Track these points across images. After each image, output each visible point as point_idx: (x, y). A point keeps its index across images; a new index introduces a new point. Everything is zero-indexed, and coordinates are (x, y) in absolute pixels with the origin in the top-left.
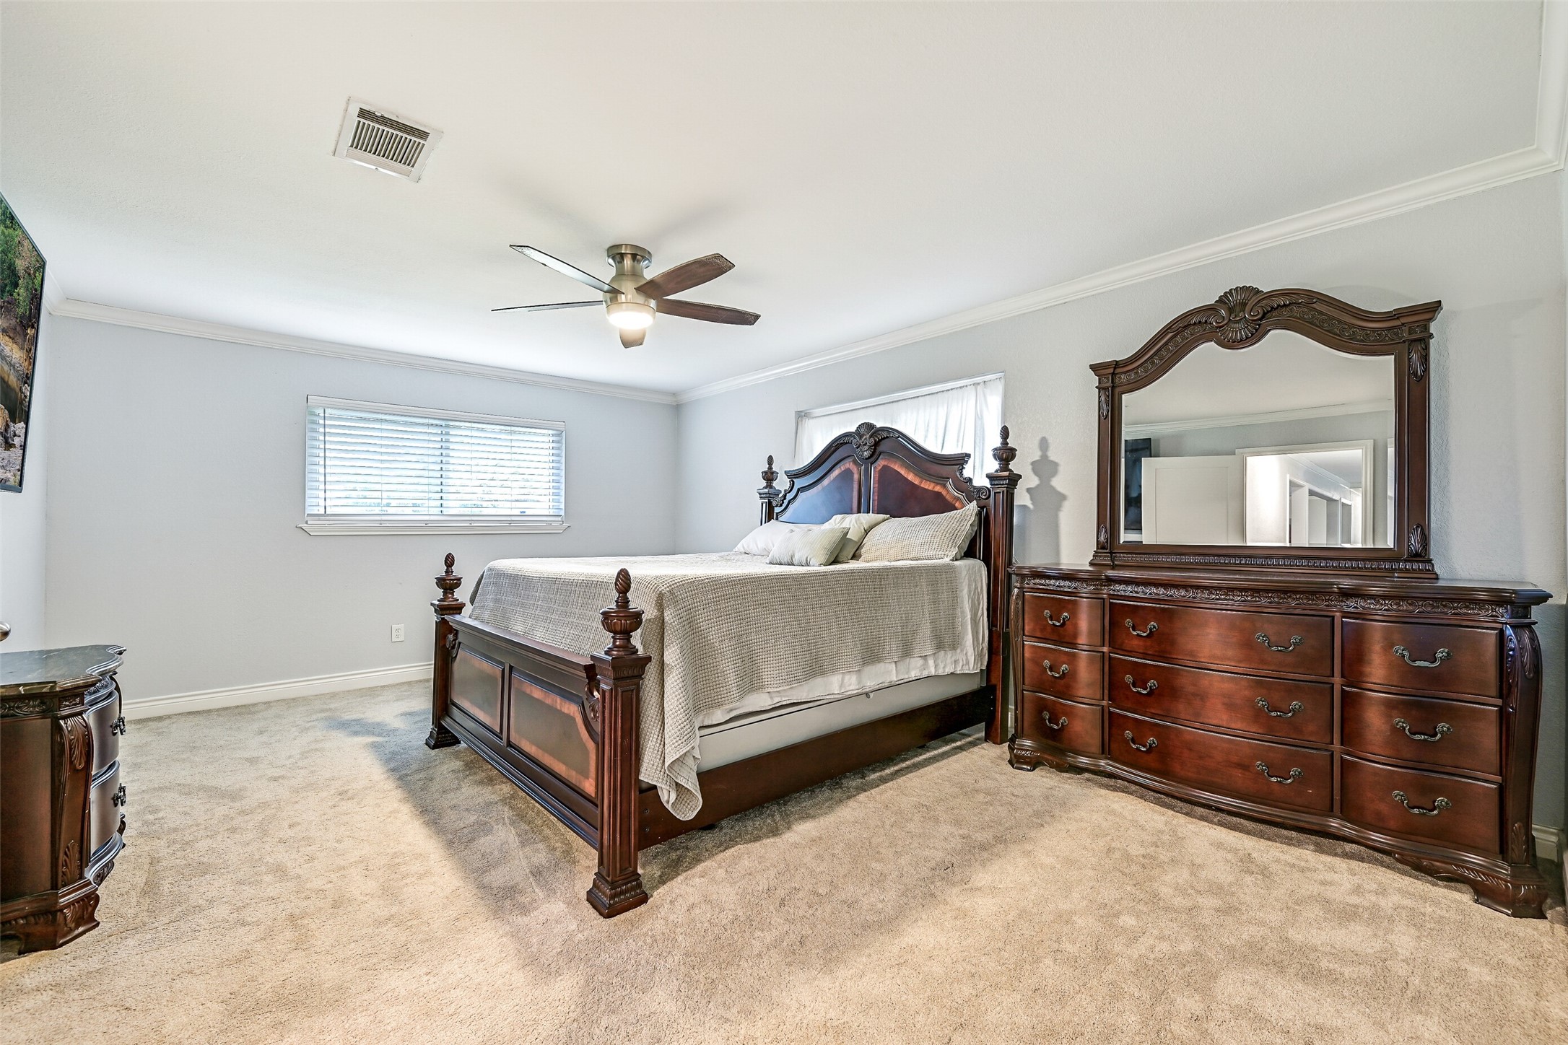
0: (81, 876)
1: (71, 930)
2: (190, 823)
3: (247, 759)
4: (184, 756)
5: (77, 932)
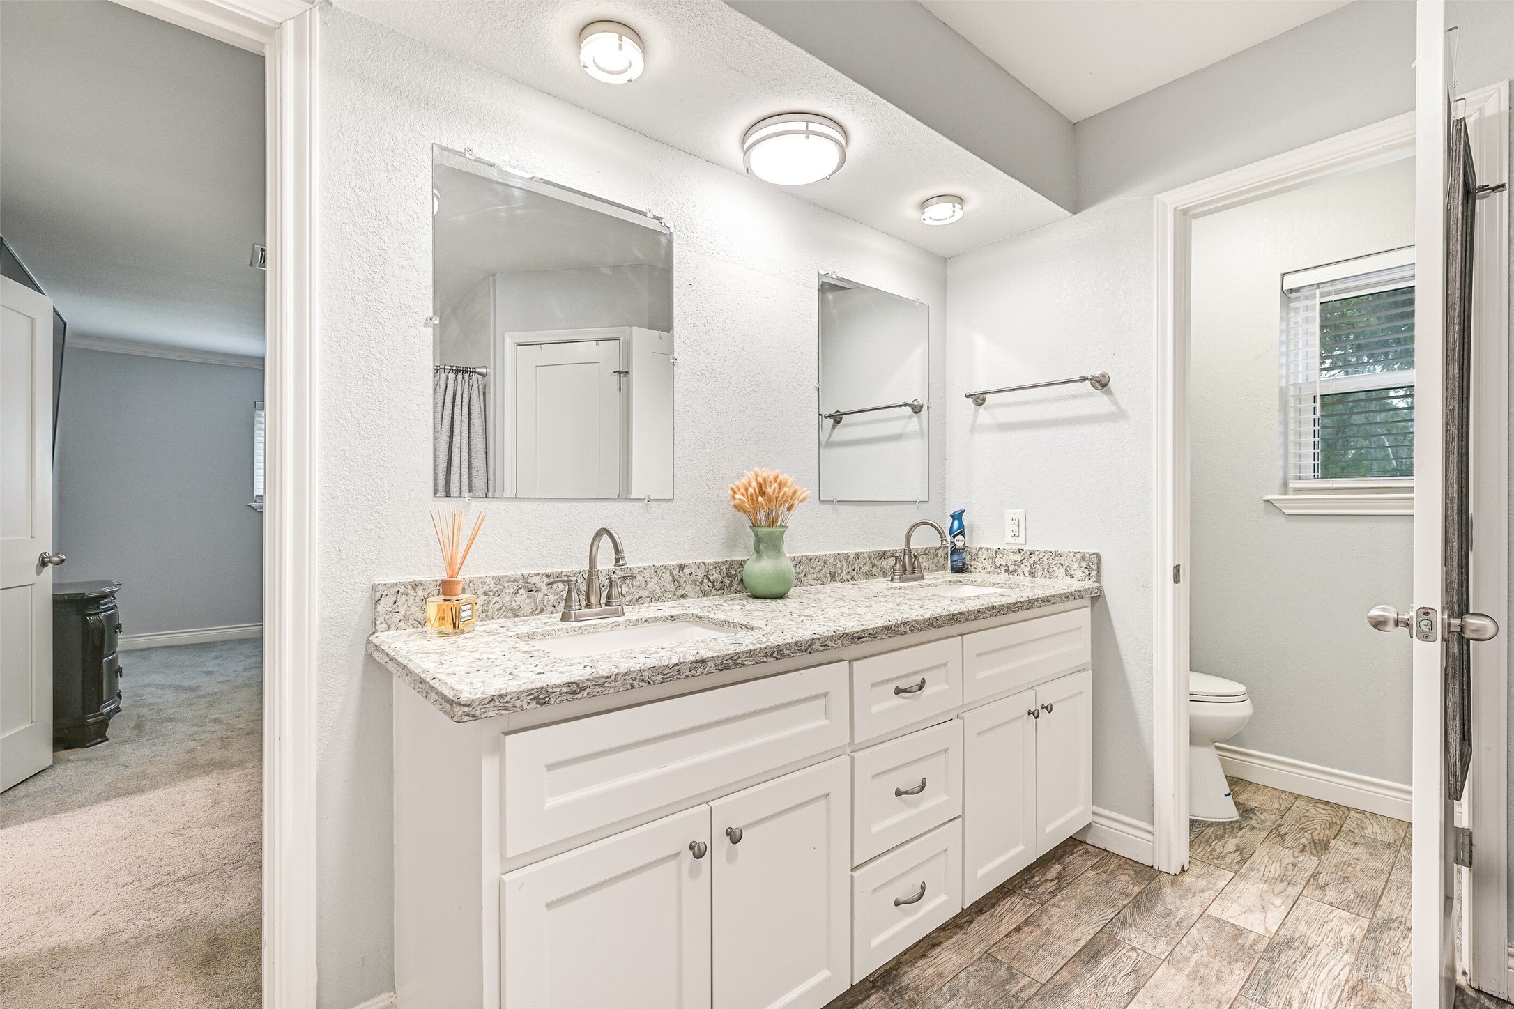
0: (98, 710)
1: (93, 740)
2: (163, 701)
3: (204, 672)
4: (161, 670)
5: (96, 741)
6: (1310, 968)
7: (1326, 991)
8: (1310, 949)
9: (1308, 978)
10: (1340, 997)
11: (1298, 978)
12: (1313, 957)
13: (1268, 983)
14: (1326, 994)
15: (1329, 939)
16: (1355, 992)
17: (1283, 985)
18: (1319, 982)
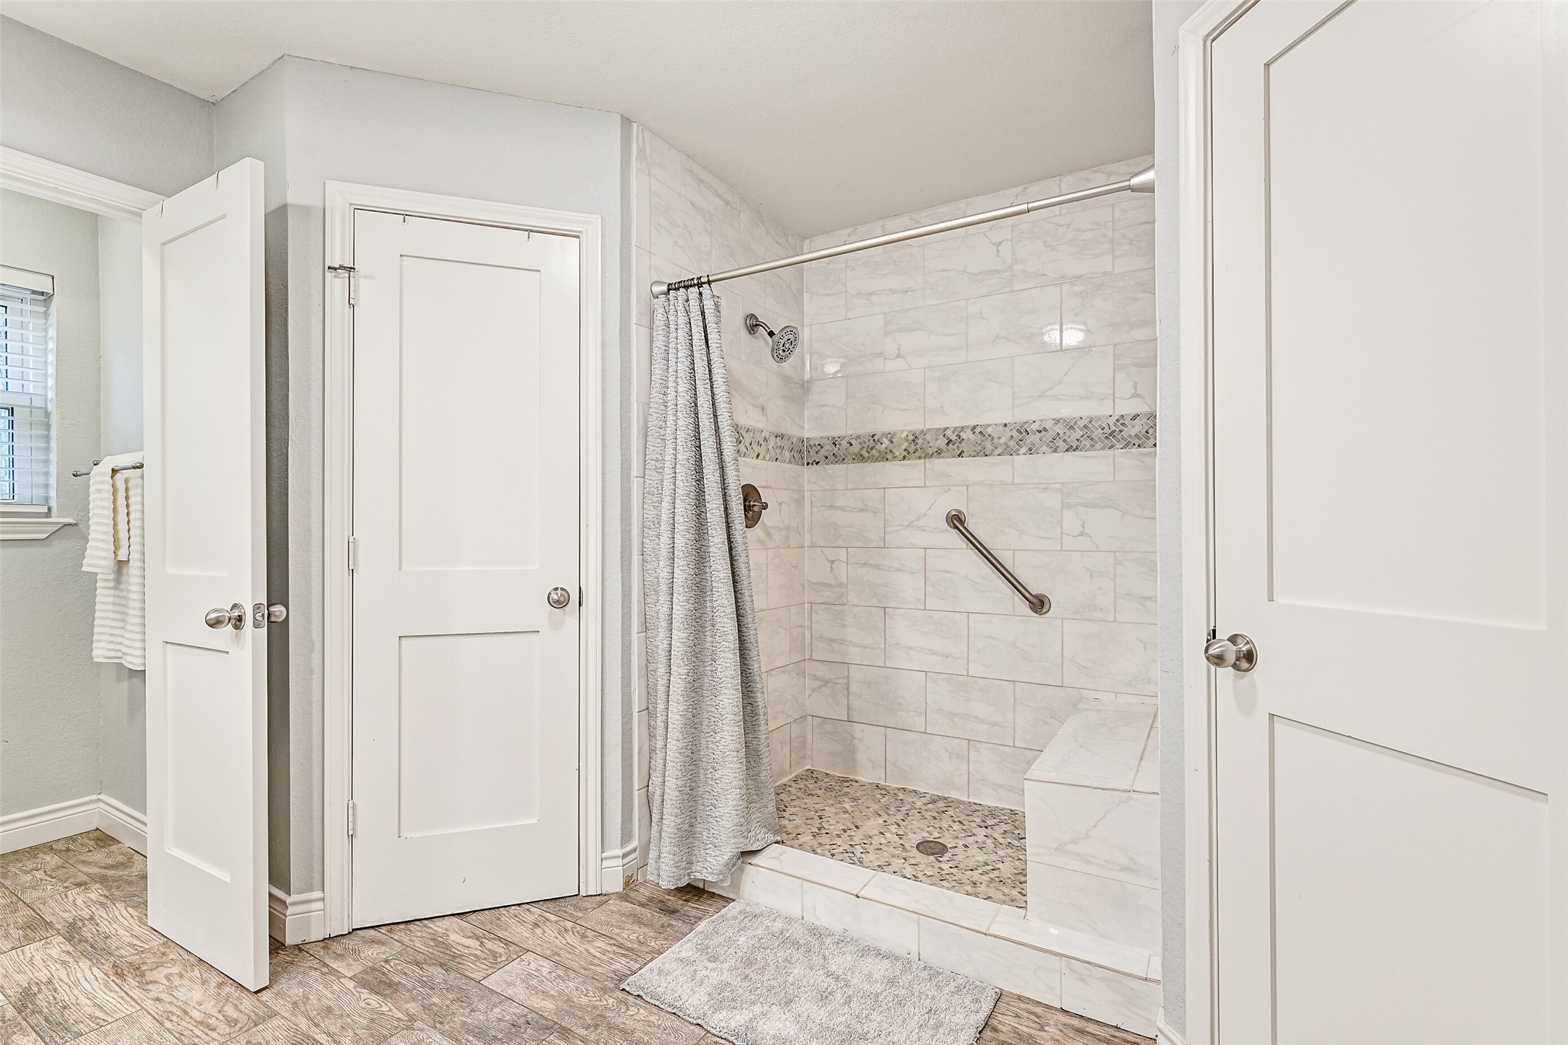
6: (70, 990)
7: (105, 991)
8: (50, 982)
9: (80, 996)
10: (118, 985)
11: (74, 1003)
12: (61, 984)
13: (59, 1024)
14: (107, 992)
15: (52, 966)
16: (122, 975)
17: (71, 1015)
18: (92, 991)
